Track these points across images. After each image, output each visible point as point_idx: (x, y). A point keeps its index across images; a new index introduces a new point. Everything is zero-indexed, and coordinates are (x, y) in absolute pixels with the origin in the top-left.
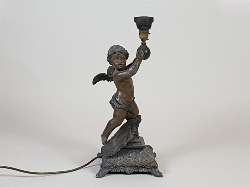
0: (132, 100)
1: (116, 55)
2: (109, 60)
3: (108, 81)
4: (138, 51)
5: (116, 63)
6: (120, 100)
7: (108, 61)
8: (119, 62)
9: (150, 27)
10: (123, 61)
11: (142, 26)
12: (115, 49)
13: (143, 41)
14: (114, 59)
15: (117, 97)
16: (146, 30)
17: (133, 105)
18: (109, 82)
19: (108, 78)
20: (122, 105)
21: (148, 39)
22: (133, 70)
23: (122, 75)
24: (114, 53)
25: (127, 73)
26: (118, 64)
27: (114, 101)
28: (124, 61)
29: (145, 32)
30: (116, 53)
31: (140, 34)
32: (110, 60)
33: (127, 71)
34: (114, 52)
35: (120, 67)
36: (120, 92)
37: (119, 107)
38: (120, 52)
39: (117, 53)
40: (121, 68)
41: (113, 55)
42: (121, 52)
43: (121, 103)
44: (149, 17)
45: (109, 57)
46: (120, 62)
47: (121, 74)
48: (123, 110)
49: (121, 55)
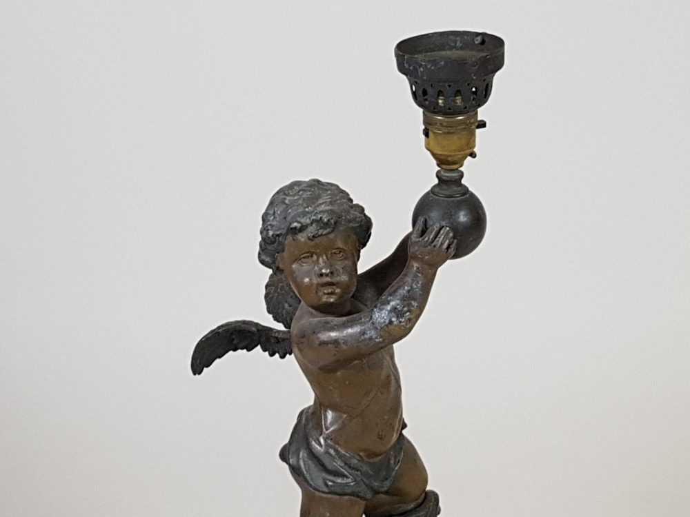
0: (395, 437)
1: (302, 237)
2: (268, 259)
3: (272, 355)
4: (421, 221)
5: (307, 280)
6: (332, 451)
7: (262, 262)
8: (322, 275)
9: (483, 94)
10: (339, 266)
11: (440, 93)
12: (301, 210)
13: (444, 167)
14: (297, 259)
15: (314, 433)
16: (460, 114)
17: (396, 463)
18: (277, 355)
19: (268, 340)
20: (344, 476)
21: (473, 155)
22: (394, 319)
23: (335, 342)
24: (295, 231)
25: (364, 333)
26: (315, 281)
27: (303, 454)
28: (348, 263)
29: (460, 122)
30: (303, 228)
31: (431, 134)
32: (274, 262)
33: (365, 323)
34: (295, 224)
35: (325, 299)
36: (330, 415)
37: (327, 485)
38: (327, 224)
39: (312, 230)
40: (332, 304)
41: (290, 237)
42: (333, 225)
43: (338, 464)
44: (477, 34)
45: (270, 247)
46: (327, 275)
47: (333, 334)
48: (346, 497)
49: (332, 236)
